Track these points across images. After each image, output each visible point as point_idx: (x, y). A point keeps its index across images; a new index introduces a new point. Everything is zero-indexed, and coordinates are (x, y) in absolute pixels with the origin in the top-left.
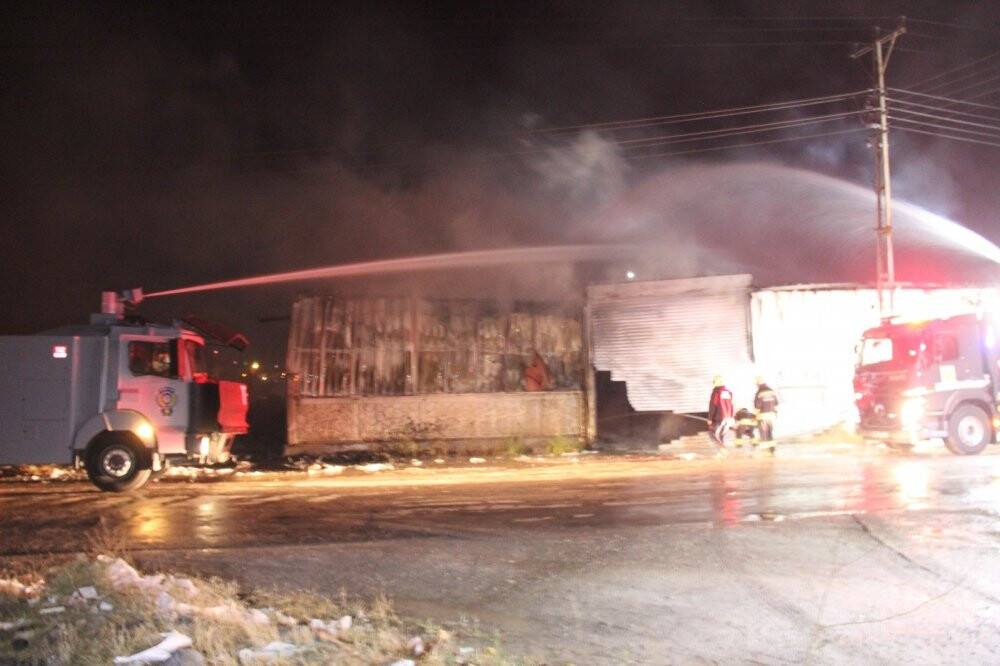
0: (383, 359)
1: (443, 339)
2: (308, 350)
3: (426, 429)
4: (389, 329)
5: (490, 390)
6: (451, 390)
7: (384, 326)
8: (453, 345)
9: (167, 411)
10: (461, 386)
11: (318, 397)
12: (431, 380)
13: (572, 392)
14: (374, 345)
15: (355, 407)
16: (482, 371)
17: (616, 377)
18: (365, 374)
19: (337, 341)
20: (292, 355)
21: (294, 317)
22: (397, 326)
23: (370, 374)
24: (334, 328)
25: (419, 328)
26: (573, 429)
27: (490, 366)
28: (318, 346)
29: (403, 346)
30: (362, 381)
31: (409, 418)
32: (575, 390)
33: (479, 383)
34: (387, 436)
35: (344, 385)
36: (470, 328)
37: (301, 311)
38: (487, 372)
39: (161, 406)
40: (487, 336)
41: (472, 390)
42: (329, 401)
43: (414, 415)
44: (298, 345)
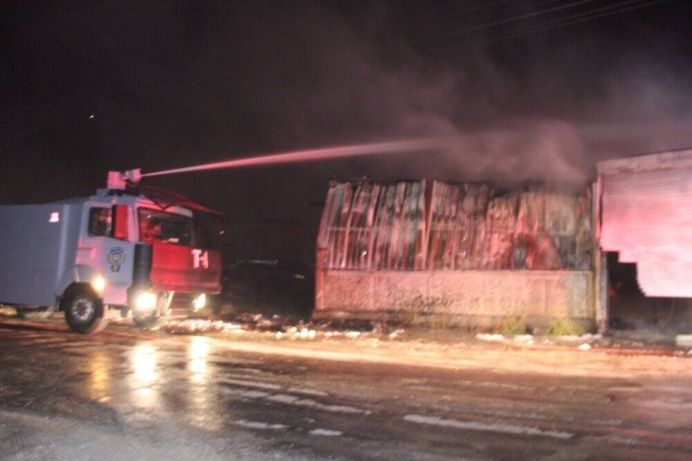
0: (398, 236)
1: (454, 218)
2: (335, 229)
3: (433, 303)
4: (406, 209)
5: (495, 268)
6: (457, 267)
7: (402, 207)
8: (463, 224)
9: (116, 268)
10: (467, 263)
11: (339, 269)
12: (439, 257)
13: (581, 272)
14: (390, 224)
15: (372, 280)
16: (489, 250)
17: (624, 258)
18: (381, 250)
19: (361, 220)
20: (322, 232)
21: (328, 200)
22: (413, 206)
23: (385, 249)
24: (360, 209)
25: (433, 208)
26: (581, 311)
27: (498, 245)
28: (344, 225)
29: (416, 225)
30: (378, 257)
31: (418, 291)
32: (583, 270)
33: (485, 261)
34: (398, 308)
35: (362, 259)
36: (480, 206)
37: (334, 195)
38: (494, 250)
39: (111, 263)
40: (497, 215)
41: (479, 268)
42: (350, 273)
43: (423, 290)
44: (328, 225)
